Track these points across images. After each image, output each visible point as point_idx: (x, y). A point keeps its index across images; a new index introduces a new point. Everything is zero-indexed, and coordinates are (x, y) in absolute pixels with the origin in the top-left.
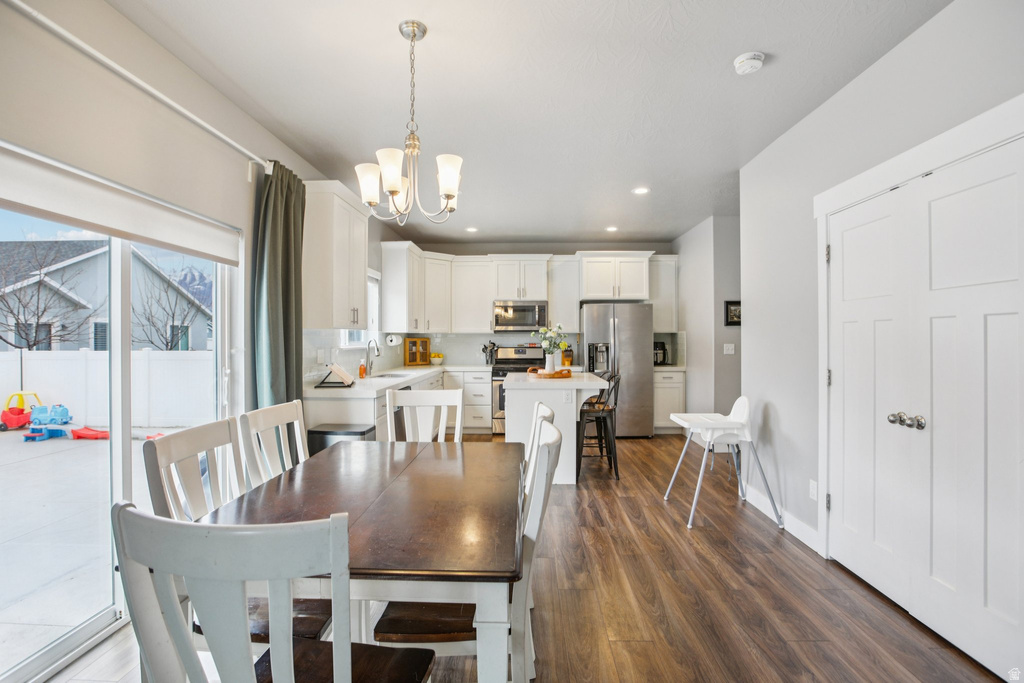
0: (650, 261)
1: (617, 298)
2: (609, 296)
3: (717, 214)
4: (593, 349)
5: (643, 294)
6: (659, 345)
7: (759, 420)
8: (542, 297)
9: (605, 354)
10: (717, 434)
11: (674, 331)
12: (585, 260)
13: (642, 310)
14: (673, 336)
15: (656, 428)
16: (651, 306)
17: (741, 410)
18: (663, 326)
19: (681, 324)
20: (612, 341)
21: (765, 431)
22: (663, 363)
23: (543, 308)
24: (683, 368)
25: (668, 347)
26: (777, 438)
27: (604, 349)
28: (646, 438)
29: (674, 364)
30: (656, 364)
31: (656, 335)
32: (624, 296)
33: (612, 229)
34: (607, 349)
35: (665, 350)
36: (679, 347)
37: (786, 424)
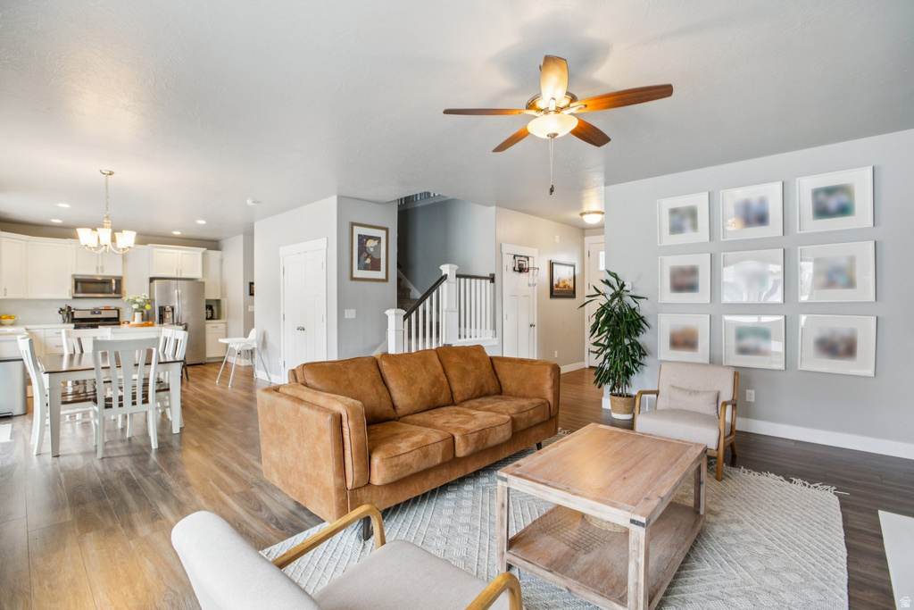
0: (203, 254)
1: (179, 276)
2: (174, 275)
3: (245, 234)
4: (162, 310)
5: (198, 274)
6: (209, 307)
7: (262, 339)
8: (118, 273)
9: (171, 313)
10: (242, 345)
11: (218, 298)
12: (155, 250)
13: (197, 286)
14: (218, 301)
15: (208, 358)
16: (203, 283)
17: (253, 334)
18: (211, 295)
19: (223, 293)
20: (177, 305)
21: (264, 343)
22: (211, 318)
23: (119, 281)
24: (225, 321)
25: (214, 308)
26: (268, 346)
27: (170, 309)
28: (202, 364)
29: (219, 318)
30: (207, 319)
31: (207, 301)
32: (184, 276)
33: (177, 233)
34: (173, 309)
35: (213, 310)
36: (222, 308)
37: (271, 340)
